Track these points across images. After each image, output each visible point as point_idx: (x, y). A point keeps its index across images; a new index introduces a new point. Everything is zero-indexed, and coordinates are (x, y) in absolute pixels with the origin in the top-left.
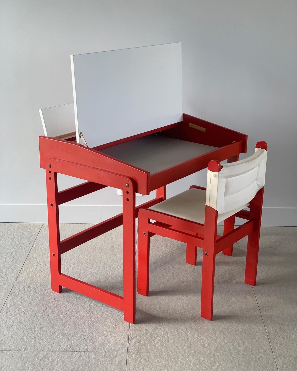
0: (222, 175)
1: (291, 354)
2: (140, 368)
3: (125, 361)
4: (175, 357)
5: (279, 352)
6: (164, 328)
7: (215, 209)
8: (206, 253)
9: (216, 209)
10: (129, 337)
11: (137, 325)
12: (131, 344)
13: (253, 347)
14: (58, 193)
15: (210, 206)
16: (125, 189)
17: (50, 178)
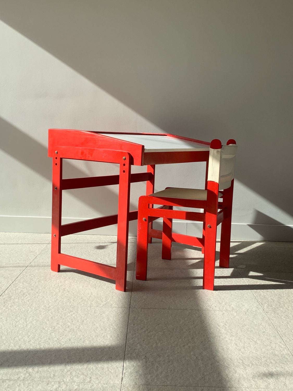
14: (63, 179)
15: (213, 181)
16: (123, 162)
17: (56, 164)
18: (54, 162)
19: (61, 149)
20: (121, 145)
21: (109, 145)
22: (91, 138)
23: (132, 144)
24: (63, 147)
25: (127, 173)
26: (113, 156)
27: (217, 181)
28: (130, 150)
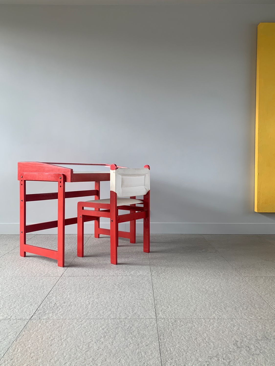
0: (118, 172)
14: (26, 194)
15: (112, 191)
16: (60, 180)
17: (22, 185)
18: (20, 183)
19: (25, 175)
20: (59, 170)
21: (52, 170)
22: (42, 166)
23: (65, 169)
24: (26, 173)
25: (62, 187)
26: (54, 177)
27: (114, 191)
28: (64, 173)
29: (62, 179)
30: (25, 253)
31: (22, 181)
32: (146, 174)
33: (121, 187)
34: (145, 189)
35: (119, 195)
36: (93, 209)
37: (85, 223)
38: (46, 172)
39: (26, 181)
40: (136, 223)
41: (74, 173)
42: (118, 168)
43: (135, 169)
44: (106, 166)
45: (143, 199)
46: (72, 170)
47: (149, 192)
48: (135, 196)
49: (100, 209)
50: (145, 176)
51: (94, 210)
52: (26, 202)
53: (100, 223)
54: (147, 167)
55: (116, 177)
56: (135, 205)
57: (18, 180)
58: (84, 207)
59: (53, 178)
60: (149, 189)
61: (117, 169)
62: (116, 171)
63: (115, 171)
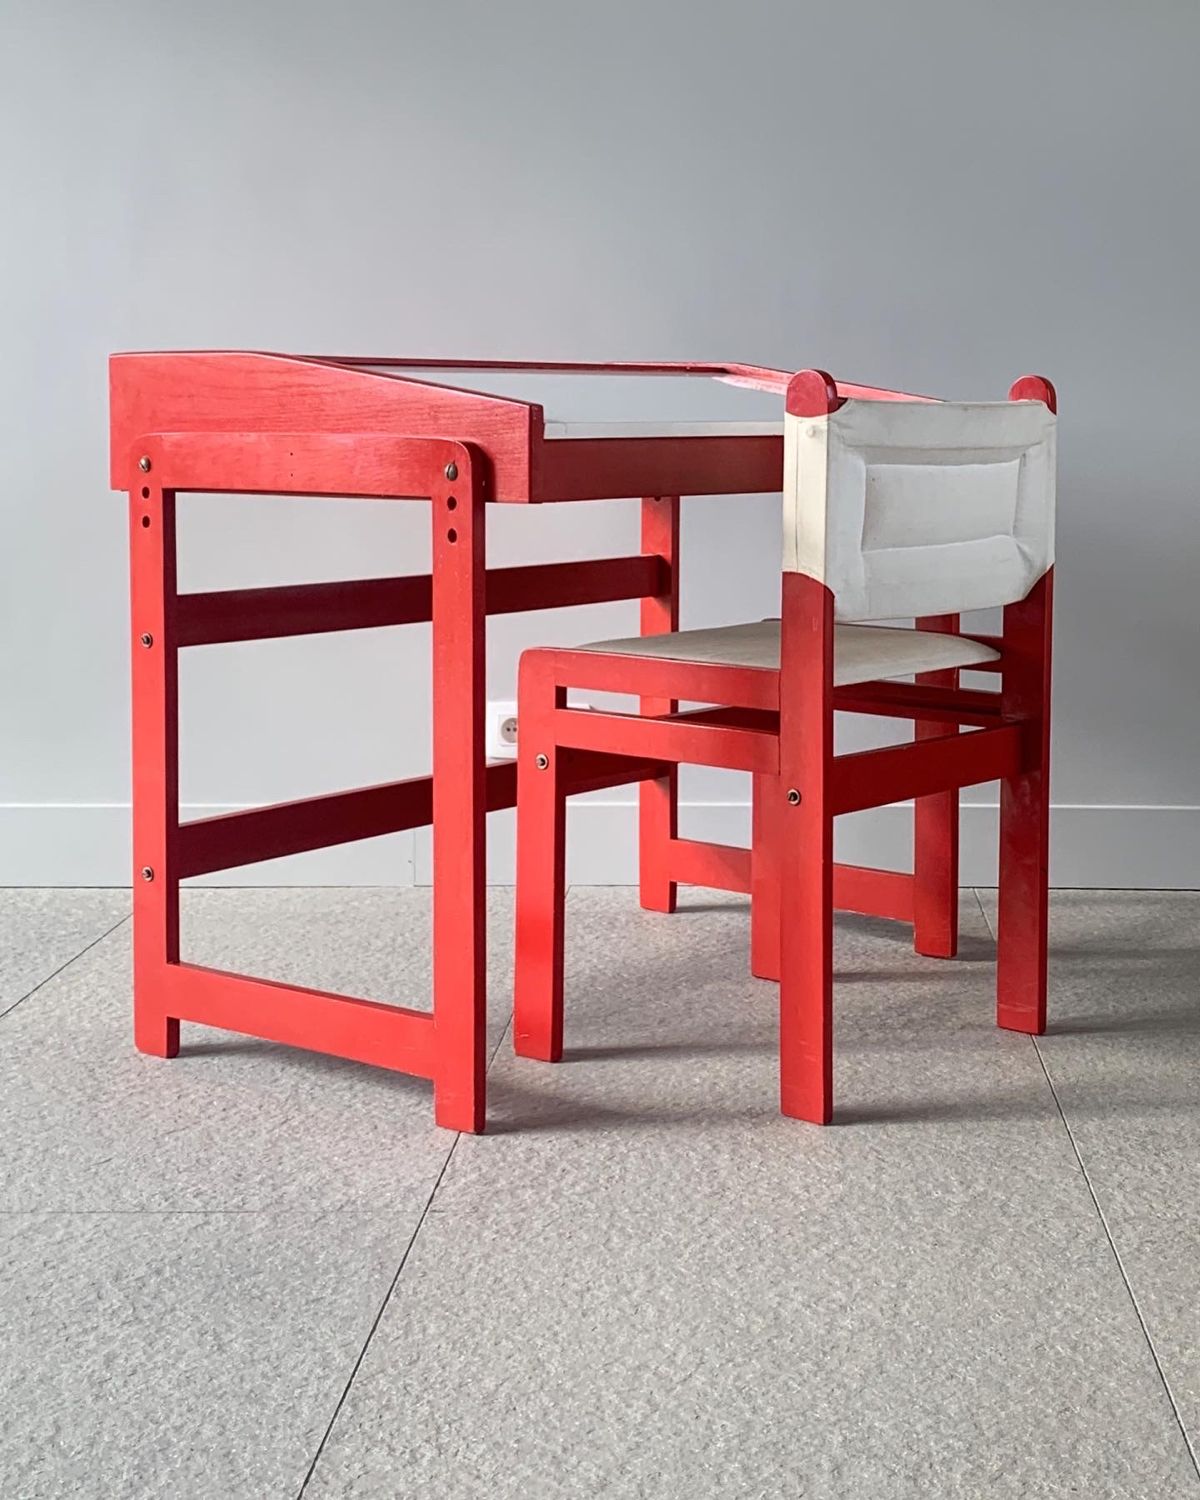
0: (845, 432)
1: (1184, 1214)
2: (474, 1255)
3: (407, 1235)
4: (642, 1223)
5: (1129, 1209)
6: (613, 1145)
7: (822, 581)
8: (793, 794)
9: (825, 580)
10: (444, 1170)
11: (492, 1138)
12: (451, 1190)
13: (1009, 1195)
14: (180, 592)
15: (801, 571)
16: (447, 489)
17: (146, 522)
18: (134, 508)
19: (167, 447)
20: (436, 410)
21: (383, 414)
22: (300, 385)
23: (483, 403)
24: (176, 436)
25: (465, 543)
26: (401, 466)
27: (818, 574)
28: (478, 433)
29: (466, 478)
30: (173, 1026)
31: (146, 493)
32: (1028, 447)
33: (862, 549)
34: (1019, 558)
35: (845, 608)
36: (628, 703)
37: (572, 802)
38: (333, 431)
39: (177, 494)
40: (961, 805)
41: (547, 436)
42: (846, 400)
43: (966, 408)
44: (726, 380)
45: (998, 632)
46: (540, 408)
47: (1047, 581)
48: (957, 615)
49: (681, 703)
50: (1023, 464)
51: (637, 712)
52: (180, 650)
53: (680, 804)
54: (1035, 396)
55: (833, 465)
56: (950, 675)
57: (115, 486)
58: (571, 692)
59: (394, 472)
60: (1051, 561)
61: (840, 405)
62: (835, 428)
63: (821, 421)
